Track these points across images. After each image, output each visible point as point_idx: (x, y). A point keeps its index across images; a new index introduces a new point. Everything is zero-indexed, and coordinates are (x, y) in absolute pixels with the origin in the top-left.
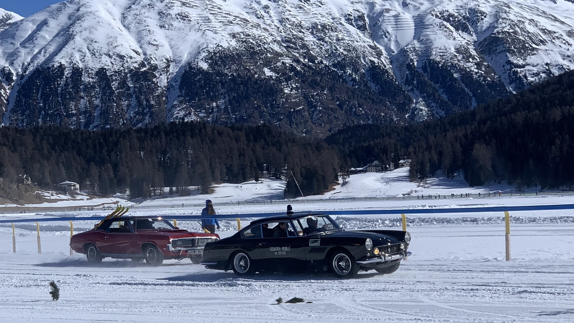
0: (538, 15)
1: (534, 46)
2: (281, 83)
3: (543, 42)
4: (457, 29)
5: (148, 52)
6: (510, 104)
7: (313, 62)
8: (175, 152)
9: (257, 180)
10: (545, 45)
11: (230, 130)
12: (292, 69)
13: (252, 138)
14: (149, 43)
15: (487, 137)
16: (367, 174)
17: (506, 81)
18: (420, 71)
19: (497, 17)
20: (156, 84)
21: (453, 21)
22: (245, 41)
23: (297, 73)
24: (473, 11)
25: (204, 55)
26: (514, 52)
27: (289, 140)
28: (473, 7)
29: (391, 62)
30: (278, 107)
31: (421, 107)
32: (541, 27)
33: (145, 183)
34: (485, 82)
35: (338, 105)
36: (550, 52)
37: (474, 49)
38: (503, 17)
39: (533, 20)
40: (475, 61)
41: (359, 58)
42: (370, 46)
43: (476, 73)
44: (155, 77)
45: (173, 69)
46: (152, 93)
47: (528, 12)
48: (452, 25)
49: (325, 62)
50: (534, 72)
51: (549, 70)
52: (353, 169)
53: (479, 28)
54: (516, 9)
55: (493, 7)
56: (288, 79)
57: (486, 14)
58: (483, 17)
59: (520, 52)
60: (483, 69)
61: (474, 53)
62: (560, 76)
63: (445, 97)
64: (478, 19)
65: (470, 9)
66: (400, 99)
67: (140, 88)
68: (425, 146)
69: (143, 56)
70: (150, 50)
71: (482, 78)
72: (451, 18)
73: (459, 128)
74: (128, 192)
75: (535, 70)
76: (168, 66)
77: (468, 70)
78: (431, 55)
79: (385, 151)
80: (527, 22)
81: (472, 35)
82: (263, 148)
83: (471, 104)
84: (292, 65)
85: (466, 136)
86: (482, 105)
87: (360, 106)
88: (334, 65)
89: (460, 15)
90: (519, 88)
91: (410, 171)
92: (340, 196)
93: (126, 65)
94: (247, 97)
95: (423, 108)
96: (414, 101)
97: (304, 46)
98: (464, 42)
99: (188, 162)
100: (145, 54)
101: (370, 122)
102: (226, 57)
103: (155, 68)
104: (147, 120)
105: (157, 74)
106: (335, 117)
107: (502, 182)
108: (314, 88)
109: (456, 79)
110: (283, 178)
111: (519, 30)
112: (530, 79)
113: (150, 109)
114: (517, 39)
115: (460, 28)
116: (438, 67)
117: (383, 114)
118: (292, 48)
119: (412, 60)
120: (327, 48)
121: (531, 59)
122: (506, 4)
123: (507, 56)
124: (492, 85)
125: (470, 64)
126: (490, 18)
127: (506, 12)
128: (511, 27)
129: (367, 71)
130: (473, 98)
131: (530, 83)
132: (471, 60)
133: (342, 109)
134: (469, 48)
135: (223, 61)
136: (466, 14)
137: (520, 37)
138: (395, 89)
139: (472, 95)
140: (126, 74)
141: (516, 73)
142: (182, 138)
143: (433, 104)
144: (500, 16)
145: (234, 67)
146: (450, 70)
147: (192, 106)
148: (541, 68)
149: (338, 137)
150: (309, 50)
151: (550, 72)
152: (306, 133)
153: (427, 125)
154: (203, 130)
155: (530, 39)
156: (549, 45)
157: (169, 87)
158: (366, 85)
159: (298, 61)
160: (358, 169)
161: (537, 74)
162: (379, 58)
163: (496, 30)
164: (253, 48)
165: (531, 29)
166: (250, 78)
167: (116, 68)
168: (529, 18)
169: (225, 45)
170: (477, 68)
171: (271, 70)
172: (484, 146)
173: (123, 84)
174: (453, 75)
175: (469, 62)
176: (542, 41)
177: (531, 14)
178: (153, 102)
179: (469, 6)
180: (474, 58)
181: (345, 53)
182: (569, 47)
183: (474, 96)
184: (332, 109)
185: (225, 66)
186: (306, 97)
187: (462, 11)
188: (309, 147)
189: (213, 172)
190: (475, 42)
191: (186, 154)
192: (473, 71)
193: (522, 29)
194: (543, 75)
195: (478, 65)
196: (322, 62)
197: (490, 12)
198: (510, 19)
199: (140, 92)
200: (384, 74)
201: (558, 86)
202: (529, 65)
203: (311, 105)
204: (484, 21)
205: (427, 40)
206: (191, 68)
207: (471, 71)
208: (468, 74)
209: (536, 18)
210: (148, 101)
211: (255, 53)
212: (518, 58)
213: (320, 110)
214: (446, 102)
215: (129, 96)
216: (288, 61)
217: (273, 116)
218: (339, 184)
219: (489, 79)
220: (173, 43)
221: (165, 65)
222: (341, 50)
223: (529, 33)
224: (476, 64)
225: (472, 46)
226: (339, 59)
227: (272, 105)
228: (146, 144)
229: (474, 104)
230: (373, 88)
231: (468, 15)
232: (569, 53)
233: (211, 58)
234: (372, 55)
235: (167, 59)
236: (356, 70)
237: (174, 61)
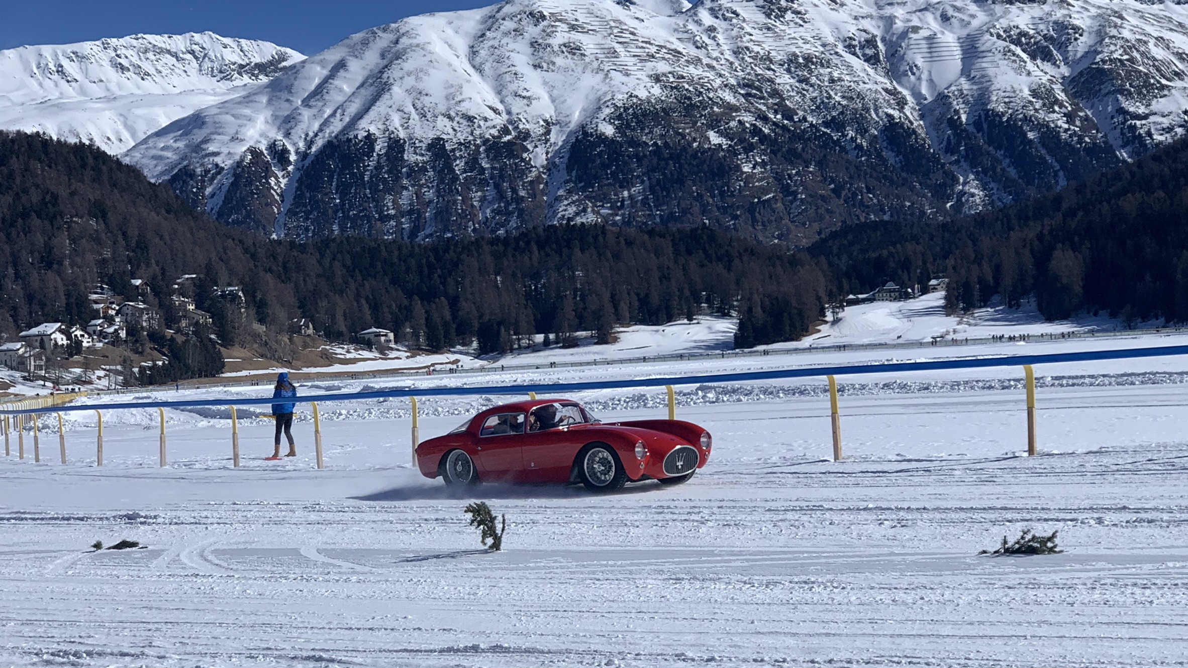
0: (1171, 30)
1: (1164, 82)
2: (736, 155)
3: (1179, 75)
4: (1033, 58)
5: (514, 110)
6: (1120, 180)
7: (790, 119)
8: (554, 275)
9: (690, 319)
10: (1183, 80)
11: (646, 237)
12: (756, 131)
13: (683, 249)
14: (516, 95)
15: (1076, 239)
16: (875, 304)
17: (1116, 142)
18: (971, 129)
19: (1101, 35)
20: (528, 163)
21: (1027, 44)
22: (675, 88)
23: (764, 138)
24: (1062, 27)
25: (607, 111)
26: (1130, 93)
27: (746, 250)
28: (1061, 19)
29: (922, 117)
30: (733, 196)
31: (972, 190)
32: (1176, 50)
33: (503, 330)
34: (1081, 144)
35: (833, 190)
37: (1063, 91)
38: (1111, 34)
39: (1162, 38)
40: (1064, 110)
41: (868, 110)
42: (886, 90)
43: (1066, 130)
44: (527, 150)
45: (557, 138)
46: (521, 178)
47: (1153, 25)
48: (1024, 51)
49: (810, 119)
50: (1164, 126)
52: (851, 297)
53: (1071, 53)
54: (1134, 21)
55: (1094, 18)
56: (749, 148)
57: (1083, 30)
58: (1077, 35)
59: (1140, 93)
60: (1078, 123)
61: (1062, 96)
63: (1012, 172)
64: (1069, 39)
65: (1055, 23)
66: (937, 178)
67: (501, 170)
68: (973, 256)
69: (505, 117)
70: (517, 106)
71: (1075, 139)
72: (1023, 39)
73: (1031, 223)
74: (475, 344)
75: (1166, 122)
76: (548, 132)
77: (1052, 125)
78: (990, 102)
79: (906, 265)
80: (1152, 42)
81: (1059, 67)
82: (702, 266)
83: (1057, 183)
84: (754, 125)
85: (1040, 237)
86: (1074, 183)
87: (869, 191)
88: (826, 124)
89: (1038, 33)
90: (1138, 154)
91: (946, 298)
92: (827, 342)
93: (477, 132)
94: (681, 181)
95: (976, 191)
96: (961, 179)
97: (775, 93)
98: (1045, 79)
99: (576, 290)
100: (509, 113)
101: (886, 218)
102: (644, 114)
103: (526, 135)
104: (514, 223)
105: (529, 146)
106: (827, 210)
107: (1101, 312)
108: (791, 163)
109: (1031, 141)
110: (734, 314)
111: (1138, 56)
112: (1158, 138)
113: (517, 204)
114: (1135, 72)
115: (1039, 54)
116: (1001, 122)
117: (908, 204)
118: (754, 96)
119: (957, 112)
120: (814, 95)
121: (1159, 105)
122: (1116, 12)
123: (1118, 100)
124: (1093, 150)
125: (1055, 116)
126: (1089, 38)
127: (1116, 26)
128: (1125, 51)
129: (882, 132)
130: (1061, 174)
131: (1157, 145)
132: (1057, 108)
133: (839, 197)
134: (1053, 89)
135: (639, 122)
136: (1048, 31)
137: (1141, 68)
138: (929, 160)
139: (1058, 168)
140: (478, 147)
141: (1133, 128)
142: (565, 250)
143: (992, 185)
144: (1106, 34)
145: (658, 131)
146: (1021, 127)
147: (589, 198)
148: (1177, 119)
149: (830, 243)
150: (783, 99)
152: (779, 238)
153: (980, 220)
154: (601, 239)
155: (1157, 70)
157: (551, 167)
158: (879, 156)
159: (765, 119)
160: (860, 296)
161: (1169, 130)
162: (901, 109)
163: (1100, 56)
164: (690, 98)
165: (1158, 53)
166: (684, 149)
167: (461, 137)
168: (1156, 34)
169: (643, 94)
170: (1067, 122)
171: (721, 134)
172: (1071, 252)
173: (473, 163)
174: (1026, 134)
175: (1054, 112)
176: (1177, 74)
177: (1159, 29)
178: (522, 193)
179: (1054, 18)
180: (1061, 106)
181: (844, 103)
183: (1062, 168)
184: (823, 198)
185: (642, 129)
186: (778, 177)
187: (1042, 27)
188: (778, 263)
189: (616, 307)
190: (1064, 78)
191: (573, 278)
192: (1060, 127)
193: (1143, 54)
194: (1180, 131)
195: (1070, 117)
196: (805, 119)
197: (1088, 27)
198: (1123, 38)
199: (502, 177)
200: (910, 136)
202: (1155, 114)
203: (786, 191)
204: (1079, 41)
205: (983, 76)
206: (585, 134)
207: (1057, 126)
208: (1052, 132)
209: (1167, 35)
210: (514, 191)
211: (692, 106)
212: (1137, 104)
213: (802, 200)
214: (1014, 180)
215: (483, 183)
216: (748, 119)
217: (724, 210)
218: (826, 322)
219: (1087, 139)
220: (555, 93)
221: (542, 131)
222: (838, 99)
223: (1156, 60)
224: (1065, 115)
225: (1059, 86)
226: (834, 114)
227: (722, 194)
228: (506, 263)
229: (1062, 182)
230: (891, 161)
231: (1052, 33)
233: (619, 117)
234: (890, 105)
235: (545, 121)
236: (862, 131)
237: (558, 123)
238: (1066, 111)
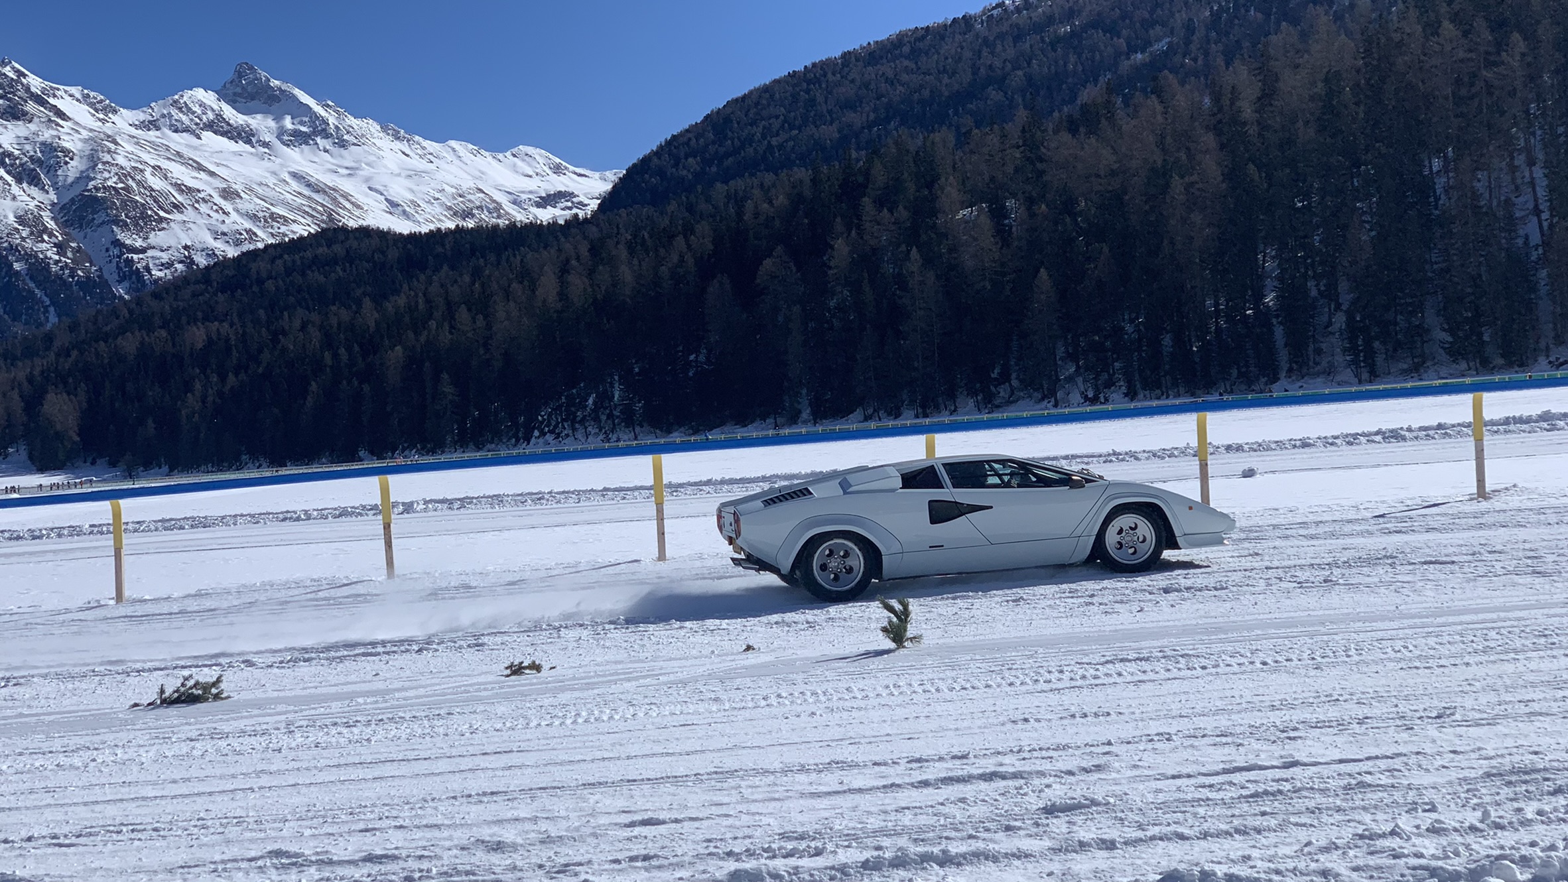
0: (169, 159)
1: (162, 214)
3: (178, 207)
4: (19, 181)
6: (117, 318)
10: (182, 212)
15: (71, 380)
17: (111, 276)
19: (93, 160)
21: (12, 165)
24: (50, 149)
26: (126, 225)
28: (49, 140)
32: (174, 181)
34: (73, 278)
36: (191, 225)
37: (52, 218)
38: (105, 160)
39: (159, 167)
40: (53, 240)
43: (56, 262)
47: (149, 152)
48: (8, 173)
50: (163, 261)
51: (189, 257)
53: (60, 178)
54: (129, 147)
55: (85, 141)
57: (74, 154)
58: (67, 159)
59: (136, 225)
60: (69, 254)
61: (51, 224)
62: (207, 268)
64: (58, 163)
65: (43, 144)
71: (67, 272)
72: (7, 160)
73: (19, 364)
75: (165, 257)
77: (41, 256)
80: (149, 170)
81: (47, 193)
83: (47, 319)
85: (30, 379)
86: (67, 320)
89: (24, 154)
90: (138, 290)
98: (32, 205)
107: (98, 461)
109: (17, 272)
111: (134, 185)
112: (157, 273)
114: (131, 202)
115: (25, 177)
121: (156, 238)
122: (109, 136)
123: (113, 231)
124: (87, 285)
125: (44, 246)
126: (80, 162)
127: (109, 152)
128: (120, 178)
130: (52, 309)
131: (157, 281)
132: (46, 237)
134: (41, 216)
136: (35, 152)
137: (137, 198)
139: (48, 303)
141: (130, 262)
144: (99, 159)
146: (6, 257)
148: (176, 254)
151: (192, 262)
155: (155, 201)
156: (190, 214)
161: (168, 265)
163: (93, 183)
165: (156, 183)
168: (152, 163)
170: (58, 253)
172: (65, 395)
174: (12, 265)
175: (43, 241)
176: (176, 206)
177: (156, 157)
179: (41, 139)
180: (51, 235)
182: (224, 217)
183: (53, 303)
187: (28, 147)
190: (53, 205)
192: (51, 258)
193: (139, 183)
194: (180, 267)
195: (61, 248)
197: (79, 151)
198: (117, 165)
201: (203, 287)
202: (154, 248)
204: (69, 166)
207: (46, 257)
208: (41, 264)
209: (165, 164)
212: (134, 236)
219: (80, 273)
223: (153, 190)
224: (56, 245)
225: (48, 213)
229: (53, 319)
231: (39, 155)
232: (225, 229)
238: (57, 241)
